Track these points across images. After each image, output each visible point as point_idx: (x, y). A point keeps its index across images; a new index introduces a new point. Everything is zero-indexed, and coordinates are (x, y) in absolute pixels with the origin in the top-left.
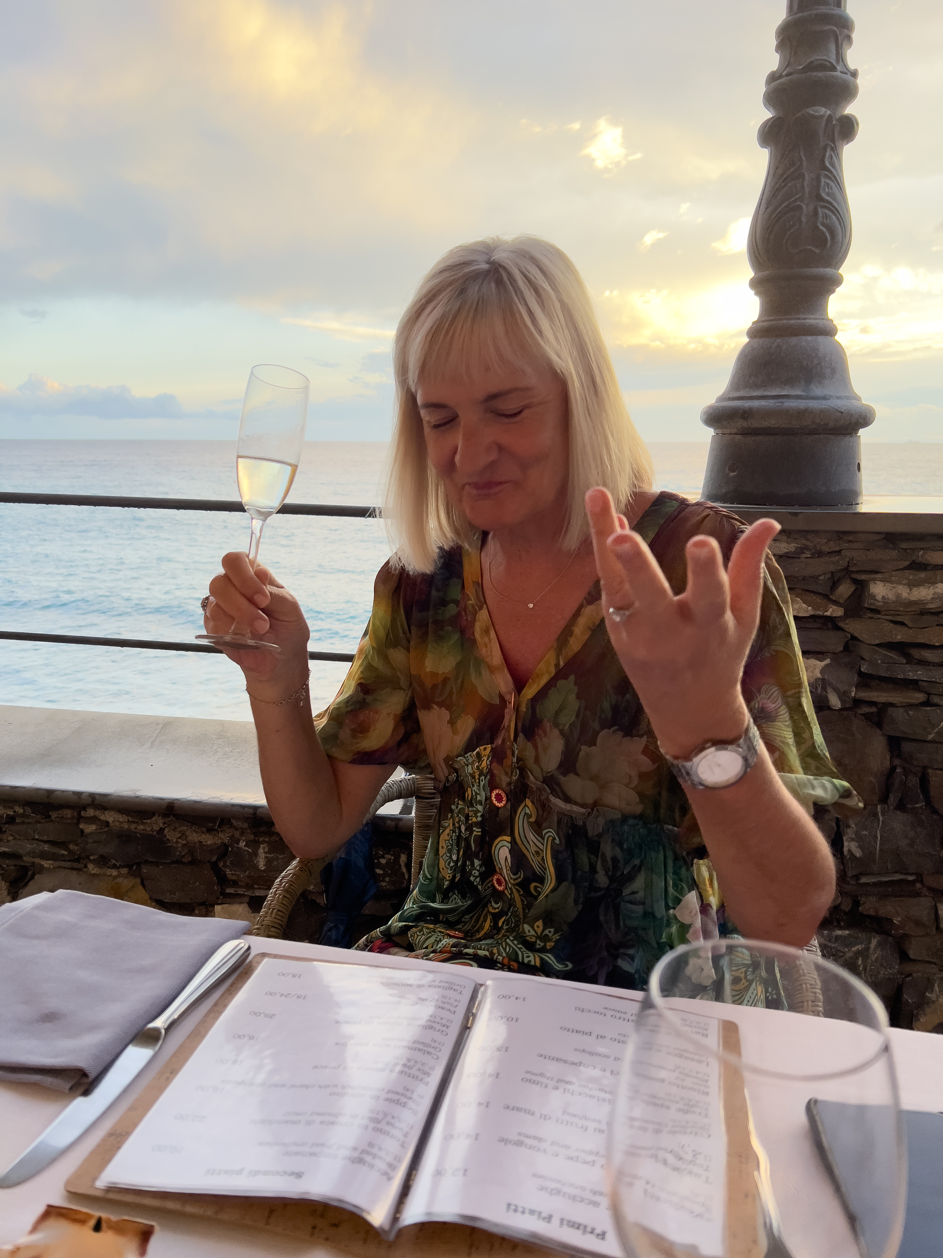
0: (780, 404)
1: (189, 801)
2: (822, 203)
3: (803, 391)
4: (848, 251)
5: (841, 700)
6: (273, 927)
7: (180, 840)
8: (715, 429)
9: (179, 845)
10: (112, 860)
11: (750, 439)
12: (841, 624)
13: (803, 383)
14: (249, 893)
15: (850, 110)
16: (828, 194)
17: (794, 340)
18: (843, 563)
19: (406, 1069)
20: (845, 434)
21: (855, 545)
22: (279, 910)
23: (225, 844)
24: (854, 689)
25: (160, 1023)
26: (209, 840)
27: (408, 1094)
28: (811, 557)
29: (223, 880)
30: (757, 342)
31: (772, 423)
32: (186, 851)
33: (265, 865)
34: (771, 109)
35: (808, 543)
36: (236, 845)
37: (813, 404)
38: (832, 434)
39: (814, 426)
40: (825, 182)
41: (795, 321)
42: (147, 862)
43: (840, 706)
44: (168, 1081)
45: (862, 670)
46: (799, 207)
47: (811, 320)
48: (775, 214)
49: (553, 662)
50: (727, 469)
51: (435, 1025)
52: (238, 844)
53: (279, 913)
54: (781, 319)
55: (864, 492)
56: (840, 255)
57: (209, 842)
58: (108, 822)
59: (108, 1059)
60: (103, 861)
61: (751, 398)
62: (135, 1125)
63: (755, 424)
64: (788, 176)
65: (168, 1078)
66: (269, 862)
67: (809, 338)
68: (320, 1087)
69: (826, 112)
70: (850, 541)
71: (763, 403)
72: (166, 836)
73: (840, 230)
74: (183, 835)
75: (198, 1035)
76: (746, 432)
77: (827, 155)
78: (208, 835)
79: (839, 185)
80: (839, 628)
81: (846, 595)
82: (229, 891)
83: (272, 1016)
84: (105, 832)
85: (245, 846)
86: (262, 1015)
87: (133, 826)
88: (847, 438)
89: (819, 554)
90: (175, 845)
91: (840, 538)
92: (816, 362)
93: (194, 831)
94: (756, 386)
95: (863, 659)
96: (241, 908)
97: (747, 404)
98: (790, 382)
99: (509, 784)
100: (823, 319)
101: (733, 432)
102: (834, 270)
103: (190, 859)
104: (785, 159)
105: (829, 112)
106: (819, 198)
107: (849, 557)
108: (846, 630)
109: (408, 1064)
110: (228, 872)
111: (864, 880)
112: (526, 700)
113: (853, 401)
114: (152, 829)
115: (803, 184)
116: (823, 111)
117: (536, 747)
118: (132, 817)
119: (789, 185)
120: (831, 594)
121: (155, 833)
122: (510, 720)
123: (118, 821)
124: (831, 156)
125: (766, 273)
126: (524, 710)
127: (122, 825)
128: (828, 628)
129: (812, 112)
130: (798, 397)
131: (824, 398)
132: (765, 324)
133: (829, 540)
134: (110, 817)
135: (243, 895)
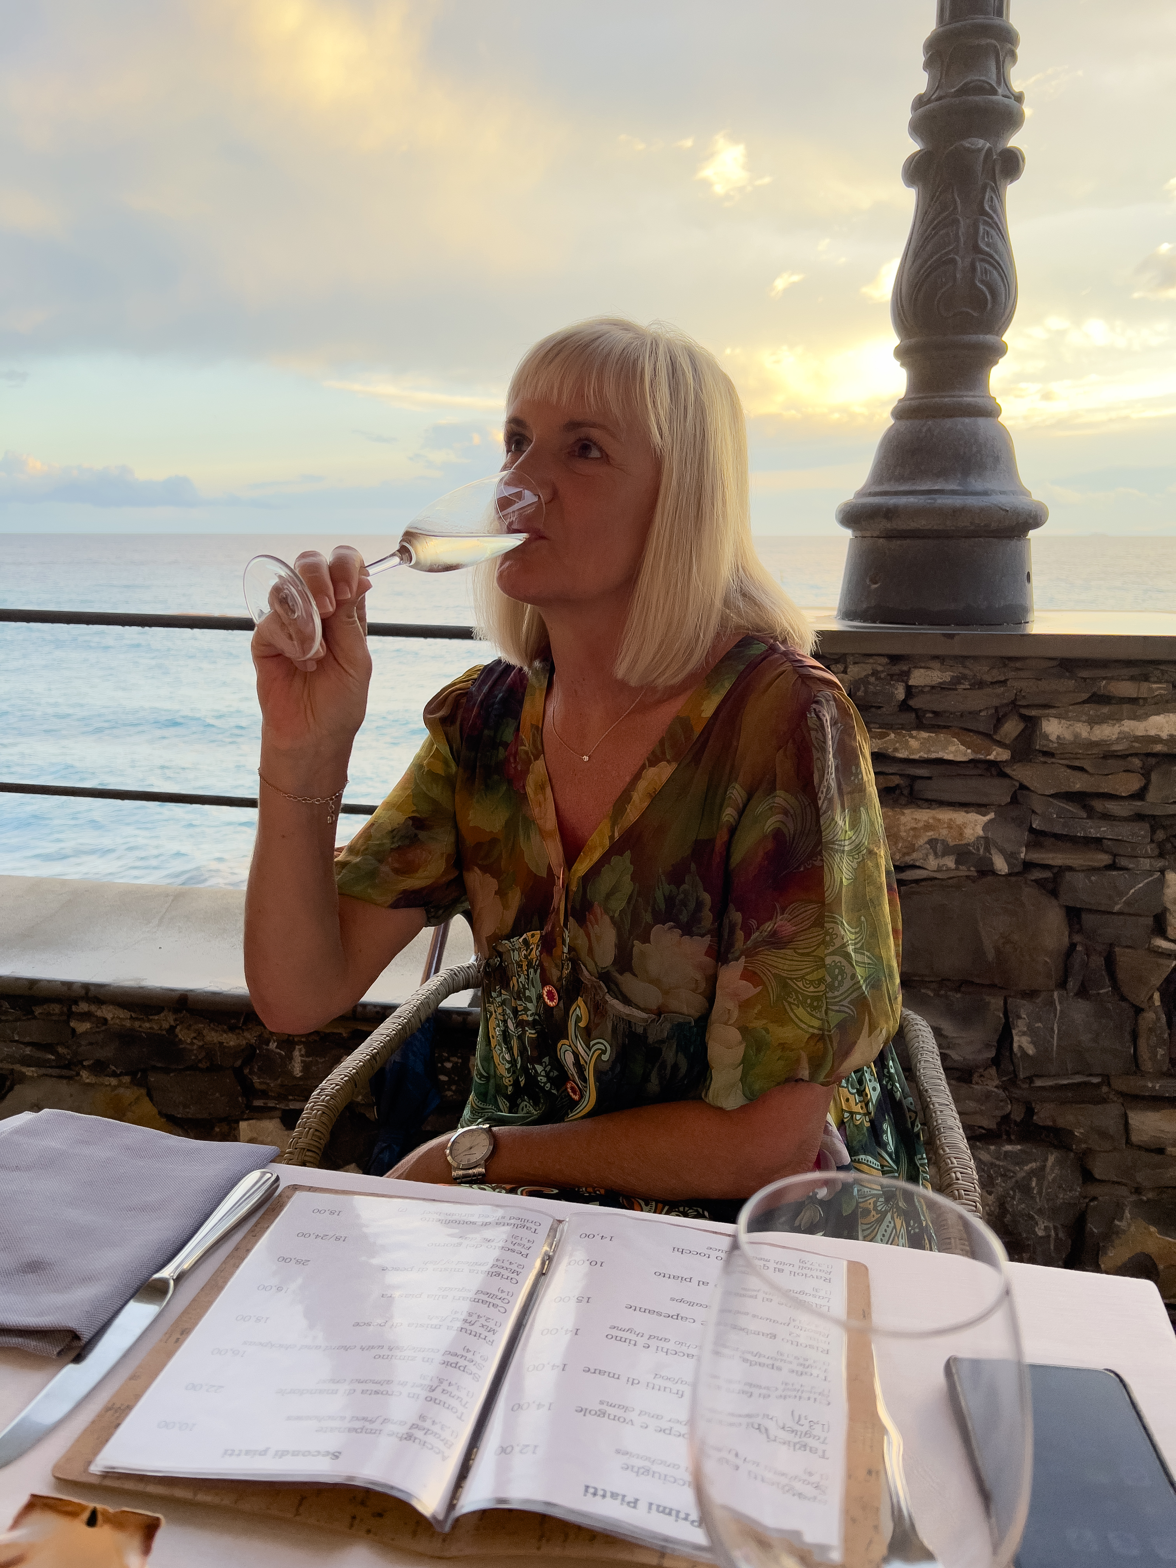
0: (932, 501)
1: (206, 992)
2: (981, 256)
3: (960, 485)
4: (1013, 314)
5: (1009, 864)
6: (308, 1150)
7: (195, 1041)
8: (854, 531)
9: (195, 1047)
10: (111, 1066)
11: (896, 544)
12: (1008, 771)
13: (959, 476)
14: (282, 1106)
15: (1015, 141)
16: (988, 245)
17: (948, 423)
18: (1010, 696)
19: (467, 1326)
20: (1011, 537)
21: (1022, 674)
22: (316, 1130)
23: (251, 1045)
24: (1024, 849)
25: (167, 1273)
26: (231, 1040)
27: (469, 1356)
28: (970, 689)
29: (249, 1091)
30: (905, 424)
31: (921, 524)
32: (203, 1054)
33: (301, 1071)
34: (919, 140)
35: (967, 672)
36: (264, 1047)
37: (972, 501)
38: (994, 537)
39: (972, 528)
40: (984, 229)
41: (949, 399)
42: (154, 1069)
43: (1007, 871)
44: (179, 1342)
45: (1034, 826)
46: (953, 261)
47: (969, 398)
48: (924, 269)
49: (607, 833)
50: (868, 581)
51: (503, 1271)
52: (268, 1045)
53: (317, 1133)
54: (933, 397)
55: (1035, 607)
56: (1004, 318)
57: (232, 1043)
58: (106, 1020)
59: (105, 1317)
60: (99, 1067)
61: (896, 493)
62: (138, 1397)
63: (901, 524)
64: (939, 222)
65: (178, 1339)
66: (306, 1067)
67: (967, 420)
68: (362, 1349)
69: (984, 145)
70: (1018, 669)
71: (912, 499)
72: (177, 1036)
73: (1003, 288)
74: (200, 1034)
75: (215, 1285)
76: (890, 536)
77: (987, 197)
78: (230, 1035)
79: (1001, 233)
80: (1005, 776)
81: (1015, 734)
82: (258, 1103)
83: (304, 1263)
84: (103, 1031)
85: (277, 1047)
86: (293, 1261)
87: (137, 1024)
88: (1013, 543)
89: (980, 684)
90: (188, 1047)
91: (1005, 666)
92: (974, 449)
93: (213, 1029)
94: (901, 479)
95: (1033, 812)
96: (271, 1126)
97: (892, 501)
98: (943, 474)
99: (560, 979)
100: (983, 397)
101: (875, 535)
102: (996, 337)
103: (208, 1064)
104: (935, 202)
105: (988, 145)
106: (977, 249)
107: (1016, 689)
108: (1014, 777)
109: (470, 1319)
110: (256, 1080)
111: (1038, 1083)
112: (576, 880)
113: (1021, 497)
114: (161, 1027)
115: (957, 234)
116: (981, 143)
117: (588, 935)
118: (135, 1012)
119: (941, 232)
120: (995, 732)
121: (164, 1032)
122: (559, 901)
123: (119, 1018)
124: (992, 197)
125: (913, 340)
126: (575, 889)
127: (124, 1023)
128: (992, 775)
129: (968, 145)
130: (953, 492)
131: (985, 493)
132: (913, 402)
133: (993, 668)
134: (107, 1012)
135: (274, 1109)
